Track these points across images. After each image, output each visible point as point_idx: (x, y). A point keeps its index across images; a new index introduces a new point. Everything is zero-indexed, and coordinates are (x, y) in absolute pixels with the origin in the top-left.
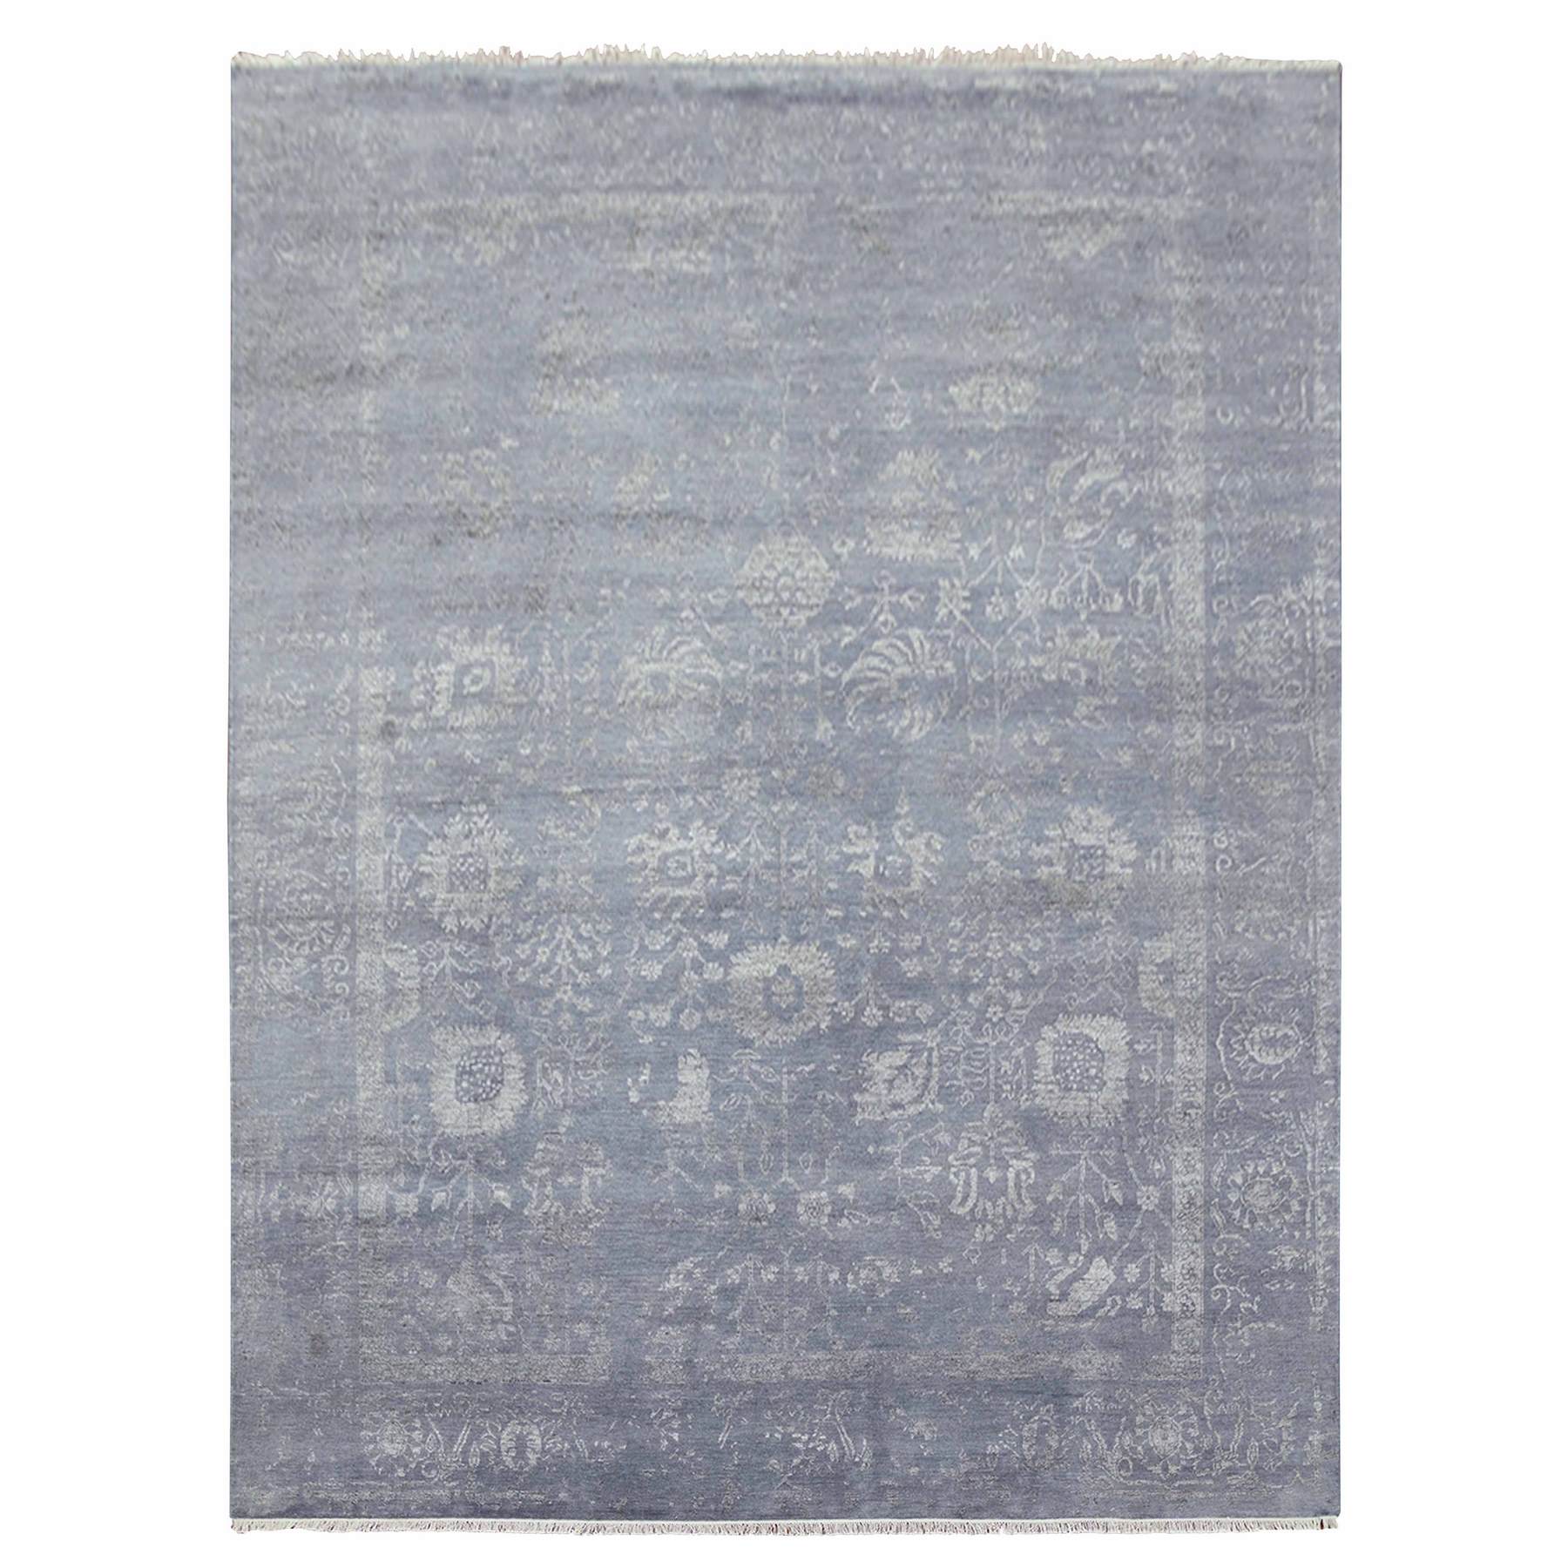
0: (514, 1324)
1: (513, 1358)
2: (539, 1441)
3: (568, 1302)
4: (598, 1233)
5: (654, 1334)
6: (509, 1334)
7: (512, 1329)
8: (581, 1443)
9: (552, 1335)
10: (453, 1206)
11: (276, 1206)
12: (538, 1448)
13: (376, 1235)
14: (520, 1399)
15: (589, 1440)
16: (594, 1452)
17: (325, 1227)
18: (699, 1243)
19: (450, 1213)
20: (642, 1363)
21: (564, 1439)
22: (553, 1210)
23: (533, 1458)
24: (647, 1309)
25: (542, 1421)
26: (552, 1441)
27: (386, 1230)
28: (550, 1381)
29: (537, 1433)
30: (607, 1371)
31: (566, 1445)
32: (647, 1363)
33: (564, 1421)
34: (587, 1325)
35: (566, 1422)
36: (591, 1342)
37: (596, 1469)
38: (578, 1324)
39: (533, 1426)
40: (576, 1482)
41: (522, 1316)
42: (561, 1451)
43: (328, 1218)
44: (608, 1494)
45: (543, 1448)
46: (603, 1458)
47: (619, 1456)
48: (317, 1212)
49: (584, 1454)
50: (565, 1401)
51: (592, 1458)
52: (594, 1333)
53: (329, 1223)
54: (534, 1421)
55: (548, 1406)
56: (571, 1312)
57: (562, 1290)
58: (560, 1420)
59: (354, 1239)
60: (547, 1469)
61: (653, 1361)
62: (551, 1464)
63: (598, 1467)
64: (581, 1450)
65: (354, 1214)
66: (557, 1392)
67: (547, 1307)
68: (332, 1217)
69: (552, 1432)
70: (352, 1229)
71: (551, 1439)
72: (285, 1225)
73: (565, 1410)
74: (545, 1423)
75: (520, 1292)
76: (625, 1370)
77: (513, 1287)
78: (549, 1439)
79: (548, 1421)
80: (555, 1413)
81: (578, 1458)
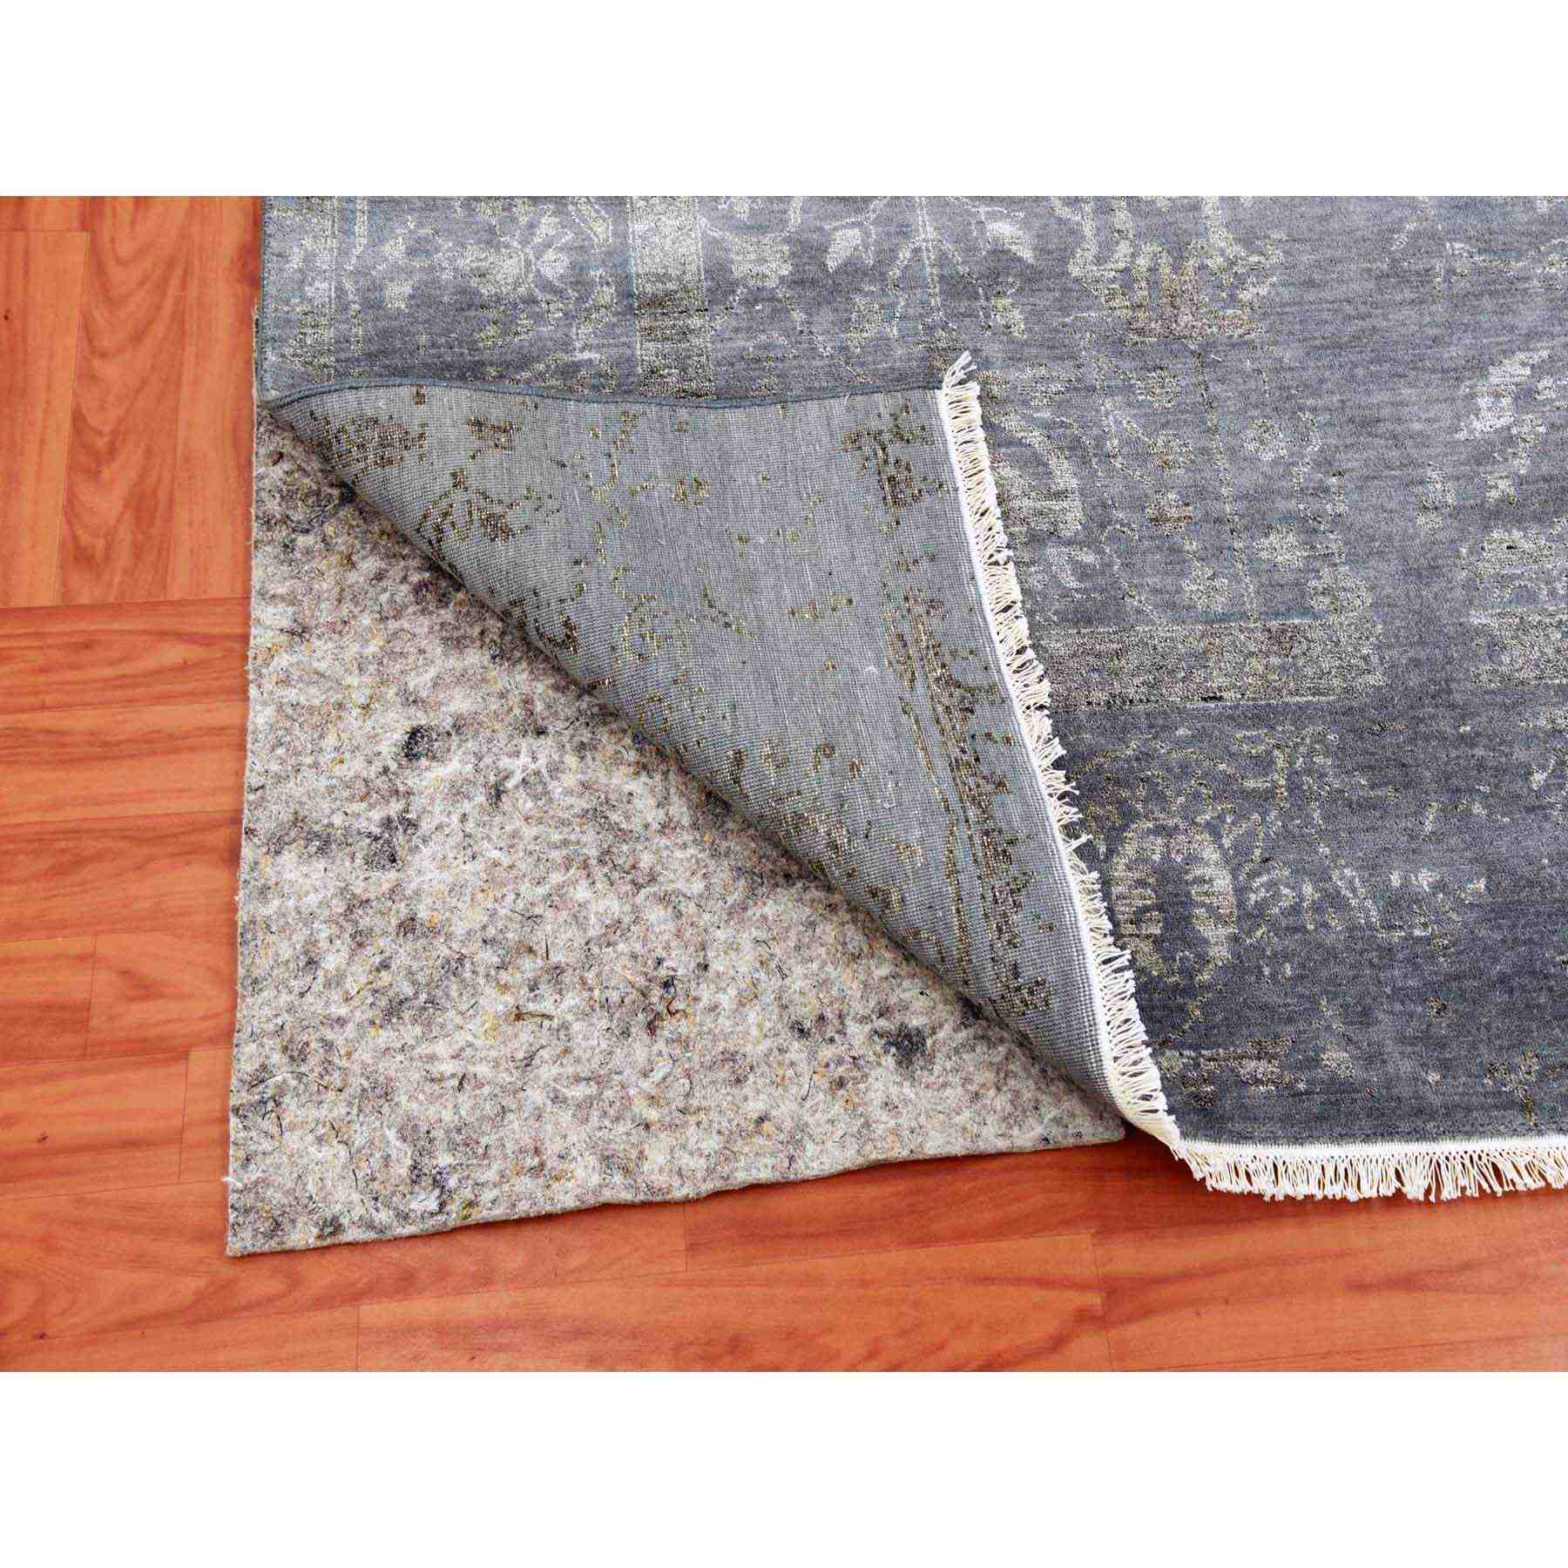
0: (1090, 543)
1: (1105, 637)
2: (1223, 882)
3: (1230, 482)
4: (1264, 310)
5: (1478, 550)
6: (1083, 572)
7: (1089, 558)
8: (1345, 877)
9: (1201, 571)
10: (887, 256)
11: (397, 271)
12: (1227, 905)
13: (685, 333)
14: (1145, 756)
15: (1372, 867)
16: (1398, 904)
17: (539, 318)
18: (1527, 317)
19: (877, 273)
20: (1468, 634)
21: (1299, 871)
22: (1143, 262)
23: (1216, 938)
24: (1440, 488)
25: (1221, 818)
26: (1265, 878)
27: (710, 320)
28: (1221, 698)
29: (1216, 856)
30: (1375, 660)
31: (1308, 889)
32: (1480, 631)
33: (1286, 815)
34: (1291, 538)
35: (1292, 819)
36: (1313, 583)
37: (1412, 961)
38: (1267, 535)
39: (1198, 837)
40: (1366, 1013)
41: (1109, 523)
42: (1296, 909)
43: (549, 297)
44: (1474, 1046)
45: (1241, 904)
46: (1425, 925)
47: (1472, 916)
48: (517, 284)
49: (1367, 917)
50: (1276, 752)
51: (1392, 927)
52: (1315, 558)
53: (552, 307)
54: (1198, 819)
55: (1230, 771)
56: (1241, 506)
57: (1204, 451)
58: (1274, 814)
59: (624, 344)
60: (1267, 971)
61: (1494, 623)
62: (1275, 955)
63: (1417, 954)
64: (1353, 902)
65: (618, 284)
66: (1248, 728)
67: (1172, 496)
68: (560, 293)
69: (1257, 852)
70: (614, 320)
71: (1259, 874)
72: (426, 316)
73: (1282, 782)
74: (1233, 823)
75: (1094, 460)
76: (1423, 655)
77: (1072, 449)
78: (1253, 875)
79: (1241, 816)
80: (1254, 790)
81: (1350, 929)
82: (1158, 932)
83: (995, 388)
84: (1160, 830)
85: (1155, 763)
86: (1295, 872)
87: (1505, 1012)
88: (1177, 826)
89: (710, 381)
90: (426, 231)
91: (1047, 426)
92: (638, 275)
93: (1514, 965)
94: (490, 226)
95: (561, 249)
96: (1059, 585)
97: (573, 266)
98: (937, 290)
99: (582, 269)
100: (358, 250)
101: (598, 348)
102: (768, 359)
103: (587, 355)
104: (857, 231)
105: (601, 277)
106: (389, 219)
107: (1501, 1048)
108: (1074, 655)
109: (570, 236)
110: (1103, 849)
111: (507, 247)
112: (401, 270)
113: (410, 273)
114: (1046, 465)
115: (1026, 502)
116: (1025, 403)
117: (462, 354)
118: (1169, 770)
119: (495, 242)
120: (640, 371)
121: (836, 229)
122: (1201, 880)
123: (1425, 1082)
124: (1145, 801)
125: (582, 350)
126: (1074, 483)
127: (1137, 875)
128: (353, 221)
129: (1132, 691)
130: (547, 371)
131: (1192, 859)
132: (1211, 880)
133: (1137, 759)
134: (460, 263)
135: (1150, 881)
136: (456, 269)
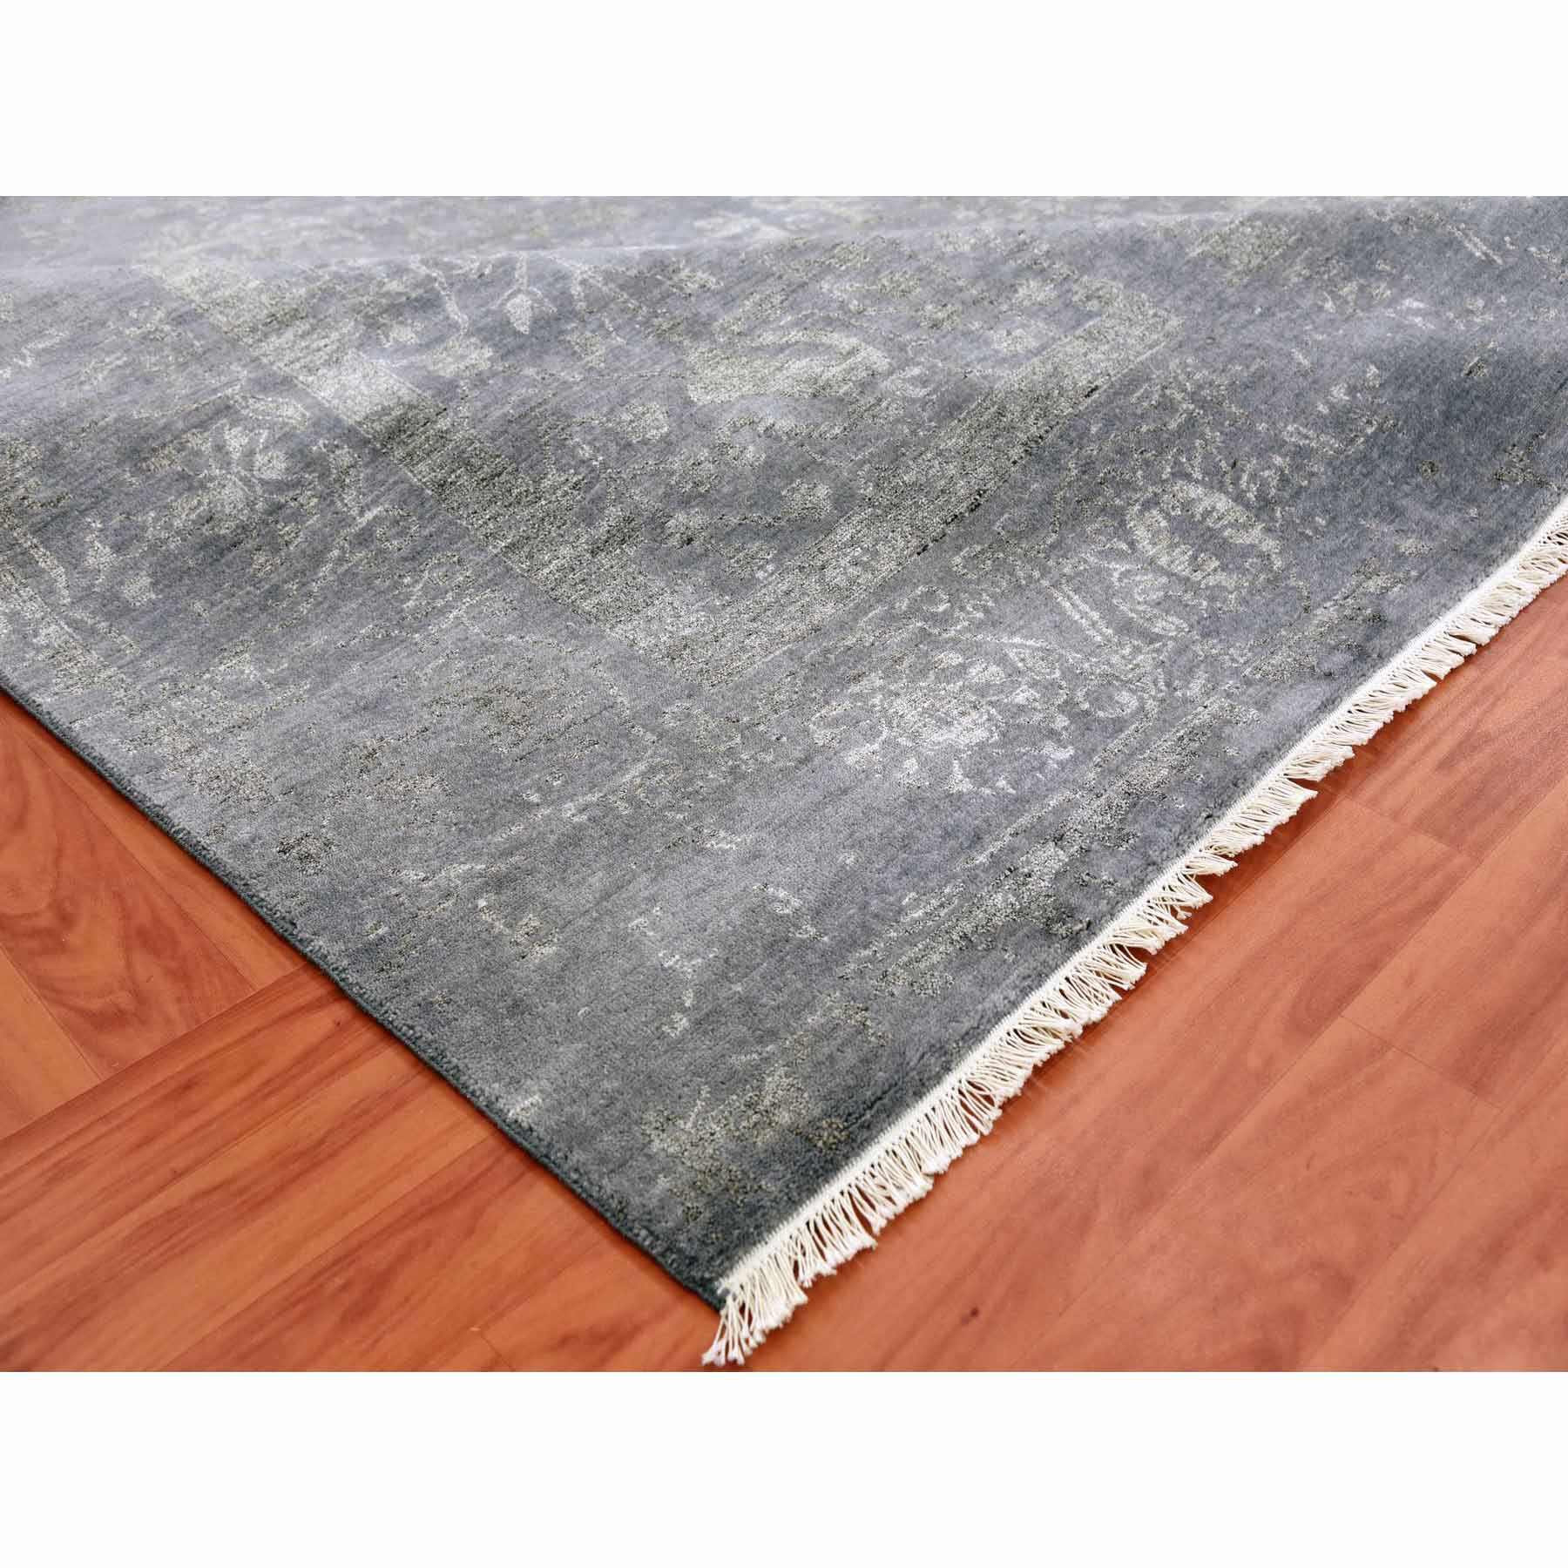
0: (905, 363)
2: (1222, 503)
3: (958, 276)
6: (921, 381)
8: (1292, 433)
9: (998, 334)
10: (563, 299)
11: (120, 573)
12: (1240, 514)
13: (442, 436)
14: (1087, 467)
15: (1301, 412)
16: (1340, 423)
17: (298, 516)
19: (567, 314)
20: (1198, 263)
21: (1261, 453)
23: (1256, 538)
25: (1177, 463)
26: (1245, 477)
27: (456, 414)
28: (1096, 388)
29: (1200, 490)
30: (1162, 313)
31: (1278, 460)
32: (1204, 256)
33: (1216, 425)
34: (1032, 283)
35: (1222, 424)
36: (1075, 298)
37: (1384, 453)
38: (1016, 291)
39: (1176, 488)
40: (1393, 509)
41: (906, 345)
42: (1284, 480)
43: (291, 494)
44: (1474, 474)
45: (1248, 506)
46: (1369, 422)
47: (1389, 391)
48: (251, 505)
49: (1331, 447)
50: (1168, 392)
51: (1352, 441)
52: (1061, 284)
53: (301, 499)
54: (1164, 477)
55: (1152, 427)
56: (981, 284)
57: (920, 270)
58: (1207, 430)
59: (395, 483)
60: (1309, 532)
61: (1206, 248)
62: (1302, 518)
63: (1383, 442)
64: (1313, 444)
65: (348, 441)
66: (1134, 392)
67: (929, 307)
68: (298, 483)
69: (1223, 464)
70: (369, 471)
71: (1239, 478)
72: (184, 589)
73: (1192, 407)
74: (1189, 459)
75: (853, 321)
76: (1186, 292)
77: (829, 324)
78: (1235, 483)
79: (1189, 451)
80: (1179, 426)
81: (1330, 464)
82: (1217, 563)
83: (735, 328)
84: (1147, 506)
85: (1098, 466)
86: (1260, 455)
87: (1469, 434)
88: (1156, 494)
89: (498, 456)
90: (117, 520)
91: (796, 324)
92: (360, 423)
93: (1444, 402)
94: (178, 473)
95: (266, 448)
96: (913, 401)
97: (290, 455)
98: (626, 296)
99: (301, 451)
100: (62, 582)
101: (375, 502)
102: (532, 409)
103: (369, 516)
104: (520, 296)
105: (325, 446)
106: (69, 535)
107: (1489, 459)
108: (971, 439)
109: (265, 434)
110: (1124, 547)
111: (211, 479)
112: (123, 570)
113: (136, 566)
114: (823, 345)
115: (834, 370)
116: (766, 321)
117: (248, 593)
118: (1112, 461)
119: (196, 484)
120: (430, 492)
121: (503, 304)
122: (1207, 514)
123: (1472, 519)
124: (1118, 495)
125: (362, 513)
126: (854, 341)
127: (1165, 543)
128: (32, 561)
129: (1034, 429)
130: (345, 553)
131: (1187, 505)
132: (1214, 508)
133: (1084, 472)
134: (177, 523)
135: (1176, 540)
136: (178, 533)
